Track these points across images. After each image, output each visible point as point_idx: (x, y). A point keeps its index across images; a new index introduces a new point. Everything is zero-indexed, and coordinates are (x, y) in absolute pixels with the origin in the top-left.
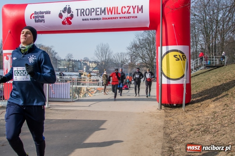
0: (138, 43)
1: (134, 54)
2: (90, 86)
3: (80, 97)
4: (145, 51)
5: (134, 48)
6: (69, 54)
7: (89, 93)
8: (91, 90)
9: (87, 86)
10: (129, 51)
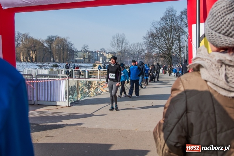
0: (155, 32)
1: (151, 43)
2: (102, 80)
3: (91, 92)
4: (162, 41)
5: (151, 38)
6: (85, 45)
7: (101, 88)
8: (103, 84)
9: (98, 80)
10: (145, 40)
